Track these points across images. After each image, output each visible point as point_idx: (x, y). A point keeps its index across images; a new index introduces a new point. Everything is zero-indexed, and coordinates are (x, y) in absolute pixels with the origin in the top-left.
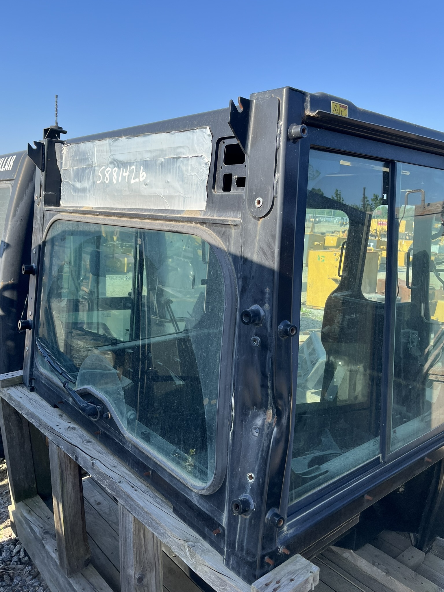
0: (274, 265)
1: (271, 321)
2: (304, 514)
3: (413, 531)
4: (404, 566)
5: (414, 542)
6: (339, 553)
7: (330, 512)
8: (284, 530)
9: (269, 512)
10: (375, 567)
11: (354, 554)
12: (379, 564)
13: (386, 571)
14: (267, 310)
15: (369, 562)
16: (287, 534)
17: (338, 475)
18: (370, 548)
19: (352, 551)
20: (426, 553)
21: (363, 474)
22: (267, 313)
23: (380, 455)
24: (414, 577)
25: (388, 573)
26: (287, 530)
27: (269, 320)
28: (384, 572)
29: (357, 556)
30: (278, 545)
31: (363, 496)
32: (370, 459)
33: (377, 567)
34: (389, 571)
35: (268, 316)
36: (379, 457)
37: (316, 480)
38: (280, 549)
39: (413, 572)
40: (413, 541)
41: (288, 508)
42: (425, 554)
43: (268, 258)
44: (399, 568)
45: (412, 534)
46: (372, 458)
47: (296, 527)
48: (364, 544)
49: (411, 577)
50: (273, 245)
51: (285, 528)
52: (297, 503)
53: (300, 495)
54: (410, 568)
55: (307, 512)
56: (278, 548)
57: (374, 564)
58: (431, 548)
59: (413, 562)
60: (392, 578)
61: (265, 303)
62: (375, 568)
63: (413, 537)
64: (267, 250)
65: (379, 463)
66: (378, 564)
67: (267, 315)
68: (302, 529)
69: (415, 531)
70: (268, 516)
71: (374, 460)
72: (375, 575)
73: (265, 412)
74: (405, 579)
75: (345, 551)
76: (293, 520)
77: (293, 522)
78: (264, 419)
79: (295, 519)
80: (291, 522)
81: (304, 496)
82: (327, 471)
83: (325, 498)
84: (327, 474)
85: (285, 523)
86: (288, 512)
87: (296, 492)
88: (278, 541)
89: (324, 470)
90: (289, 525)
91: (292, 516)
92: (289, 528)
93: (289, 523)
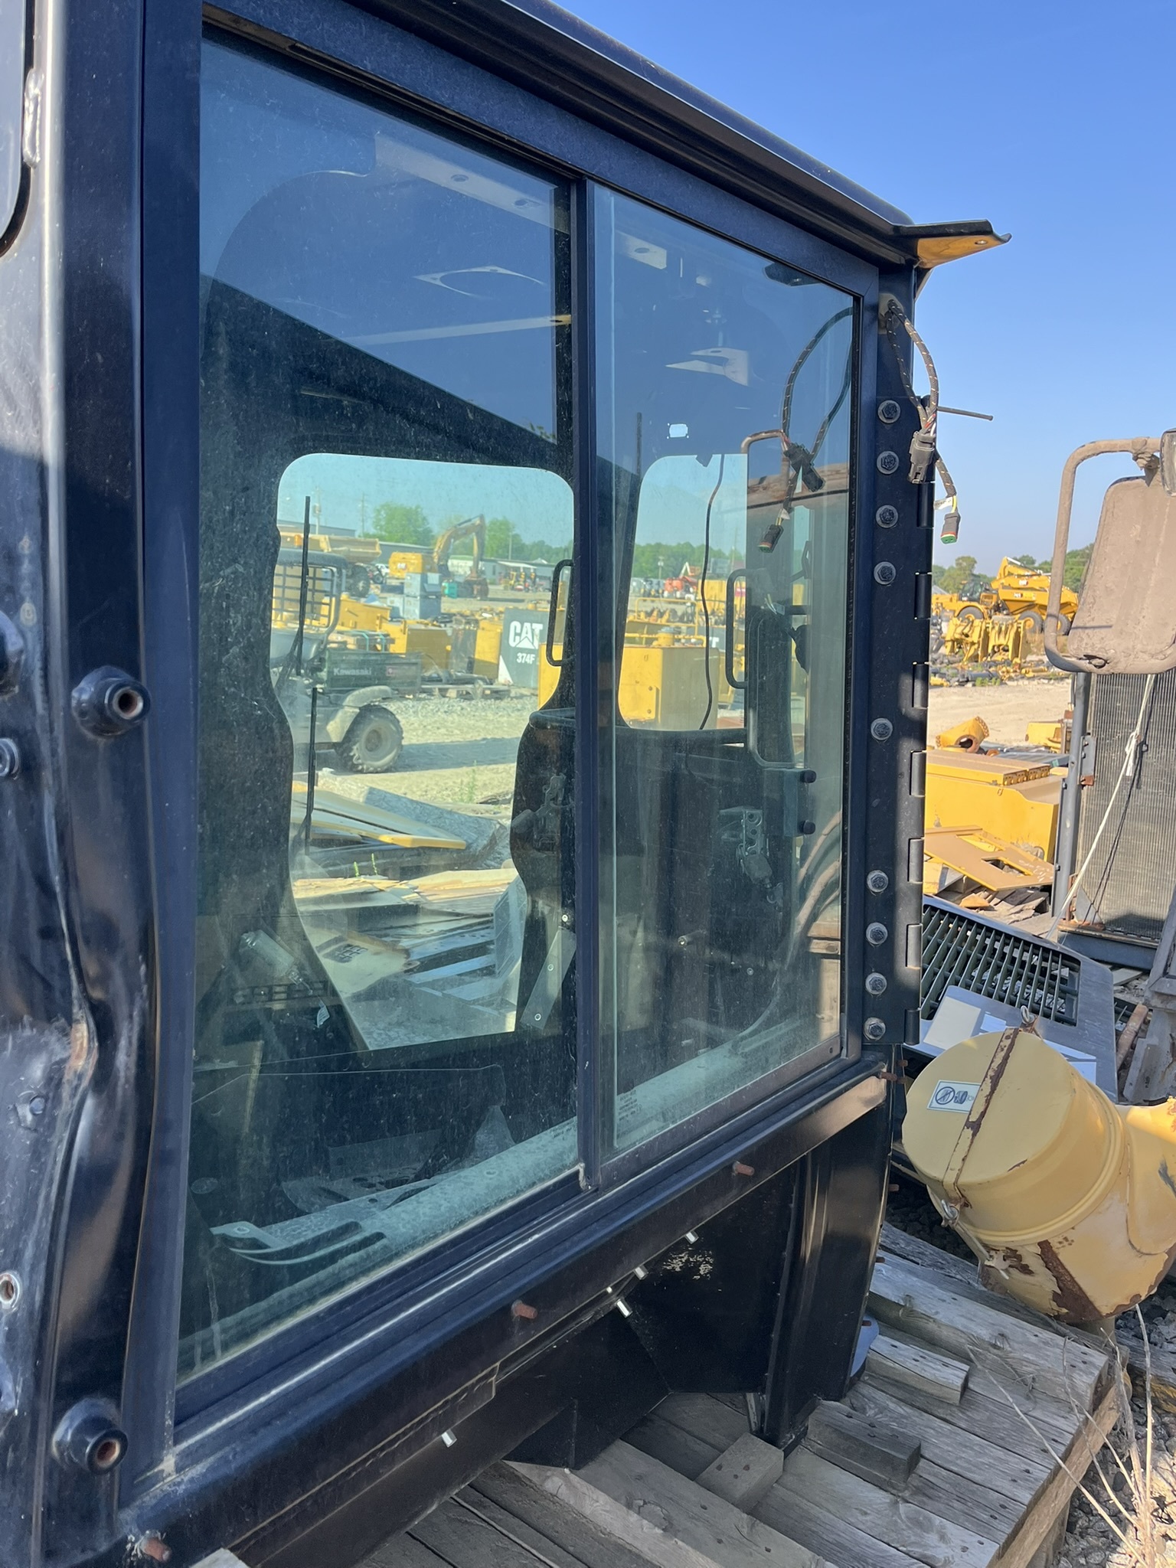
0: (40, 439)
1: (45, 668)
2: (263, 1399)
3: (753, 1390)
4: (717, 1500)
5: (755, 1420)
6: (535, 1479)
7: (372, 1377)
8: (163, 1471)
9: (68, 1414)
10: (631, 1512)
11: (574, 1478)
12: (645, 1503)
13: (666, 1524)
14: (30, 624)
15: (616, 1499)
16: (179, 1484)
17: (413, 1247)
18: (624, 1455)
19: (567, 1471)
20: (787, 1453)
21: (515, 1233)
22: (29, 635)
23: (580, 1167)
24: (745, 1531)
25: (669, 1528)
26: (179, 1469)
27: (38, 665)
28: (659, 1527)
29: (584, 1483)
30: (126, 1530)
31: (505, 1310)
32: (542, 1180)
33: (639, 1513)
34: (675, 1522)
35: (34, 649)
36: (577, 1173)
37: (330, 1269)
38: (133, 1543)
39: (745, 1516)
40: (754, 1418)
41: (178, 1392)
42: (785, 1457)
43: (23, 414)
44: (705, 1508)
45: (751, 1397)
46: (550, 1178)
47: (219, 1455)
48: (606, 1444)
49: (736, 1534)
50: (32, 359)
51: (168, 1463)
52: (228, 1364)
53: (245, 1336)
54: (737, 1506)
55: (274, 1392)
56: (125, 1541)
57: (629, 1506)
58: (805, 1433)
59: (745, 1485)
60: (680, 1543)
61: (22, 600)
62: (634, 1517)
63: (754, 1406)
64: (15, 385)
65: (579, 1191)
66: (641, 1503)
67: (30, 646)
68: (241, 1460)
69: (757, 1387)
70: (64, 1431)
71: (555, 1184)
72: (635, 1538)
73: (65, 1033)
74: (720, 1541)
75: (549, 1473)
76: (211, 1430)
77: (209, 1436)
78: (64, 1061)
79: (218, 1425)
80: (198, 1437)
81: (262, 1335)
82: (380, 1236)
83: (356, 1329)
84: (378, 1245)
85: (169, 1447)
86: (178, 1408)
87: (231, 1328)
88: (127, 1515)
89: (367, 1234)
90: (183, 1451)
91: (203, 1413)
92: (188, 1459)
93: (184, 1445)
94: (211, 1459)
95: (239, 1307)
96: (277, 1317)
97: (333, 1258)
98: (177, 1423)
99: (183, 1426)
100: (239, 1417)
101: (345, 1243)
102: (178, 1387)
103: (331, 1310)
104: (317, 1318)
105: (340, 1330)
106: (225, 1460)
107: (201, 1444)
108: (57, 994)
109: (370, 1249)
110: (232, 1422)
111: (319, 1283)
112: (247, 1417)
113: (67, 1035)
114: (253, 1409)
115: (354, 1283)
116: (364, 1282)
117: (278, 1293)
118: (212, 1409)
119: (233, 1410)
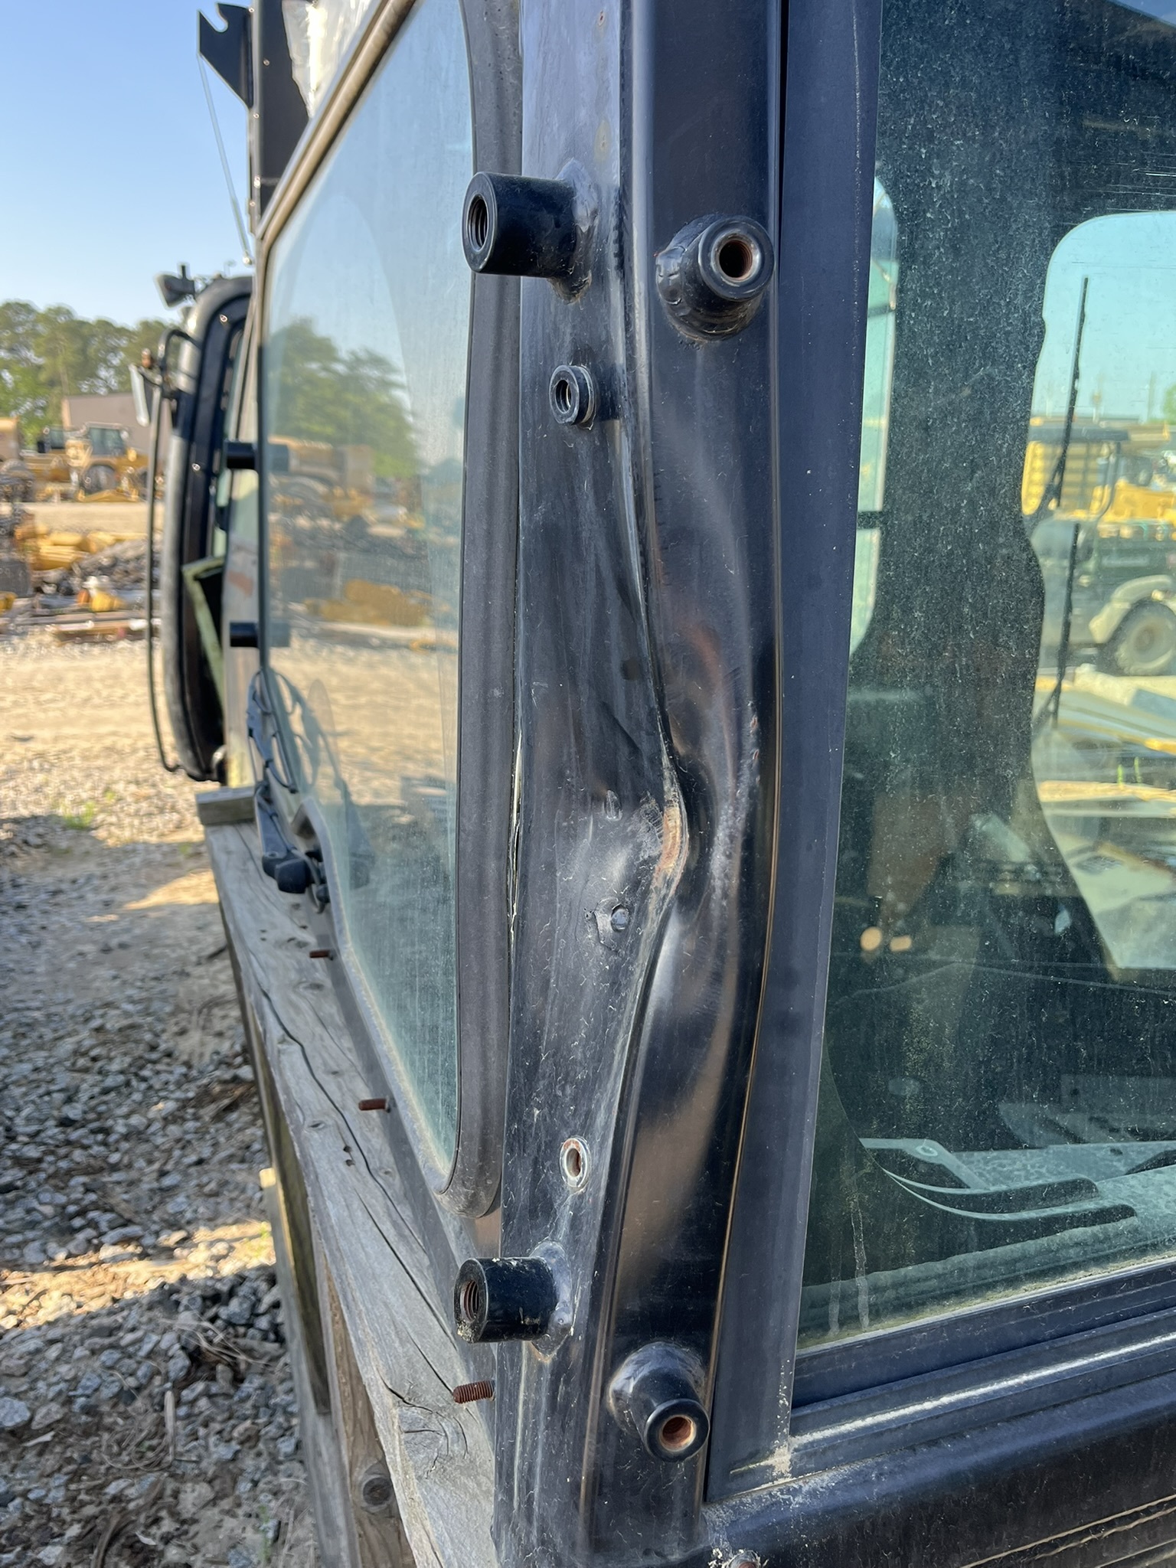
2: (928, 1405)
8: (772, 1467)
9: (632, 1358)
16: (796, 1492)
26: (797, 1471)
30: (711, 1538)
37: (1044, 1241)
41: (800, 1361)
47: (857, 1466)
51: (781, 1458)
52: (877, 1341)
53: (906, 1305)
55: (945, 1400)
56: (708, 1554)
68: (886, 1485)
73: (656, 820)
76: (845, 1427)
77: (843, 1436)
78: (653, 860)
79: (859, 1423)
80: (829, 1432)
81: (933, 1312)
82: (1127, 1212)
83: (1082, 1342)
84: (1123, 1224)
85: (785, 1437)
86: (799, 1384)
87: (884, 1289)
88: (716, 1515)
89: (1107, 1204)
90: (805, 1446)
91: (837, 1401)
92: (810, 1460)
93: (807, 1438)
94: (845, 1469)
95: (897, 1262)
96: (958, 1293)
97: (1049, 1226)
98: (796, 1404)
99: (806, 1411)
100: (889, 1422)
101: (1070, 1209)
102: (799, 1352)
103: (1041, 1303)
104: (1018, 1308)
105: (1053, 1338)
106: (862, 1478)
107: (831, 1444)
108: (646, 764)
109: (1110, 1227)
110: (879, 1425)
111: (1024, 1257)
112: (902, 1424)
113: (658, 824)
114: (912, 1416)
115: (1082, 1273)
116: (1096, 1275)
117: (962, 1257)
118: (849, 1398)
119: (884, 1408)
